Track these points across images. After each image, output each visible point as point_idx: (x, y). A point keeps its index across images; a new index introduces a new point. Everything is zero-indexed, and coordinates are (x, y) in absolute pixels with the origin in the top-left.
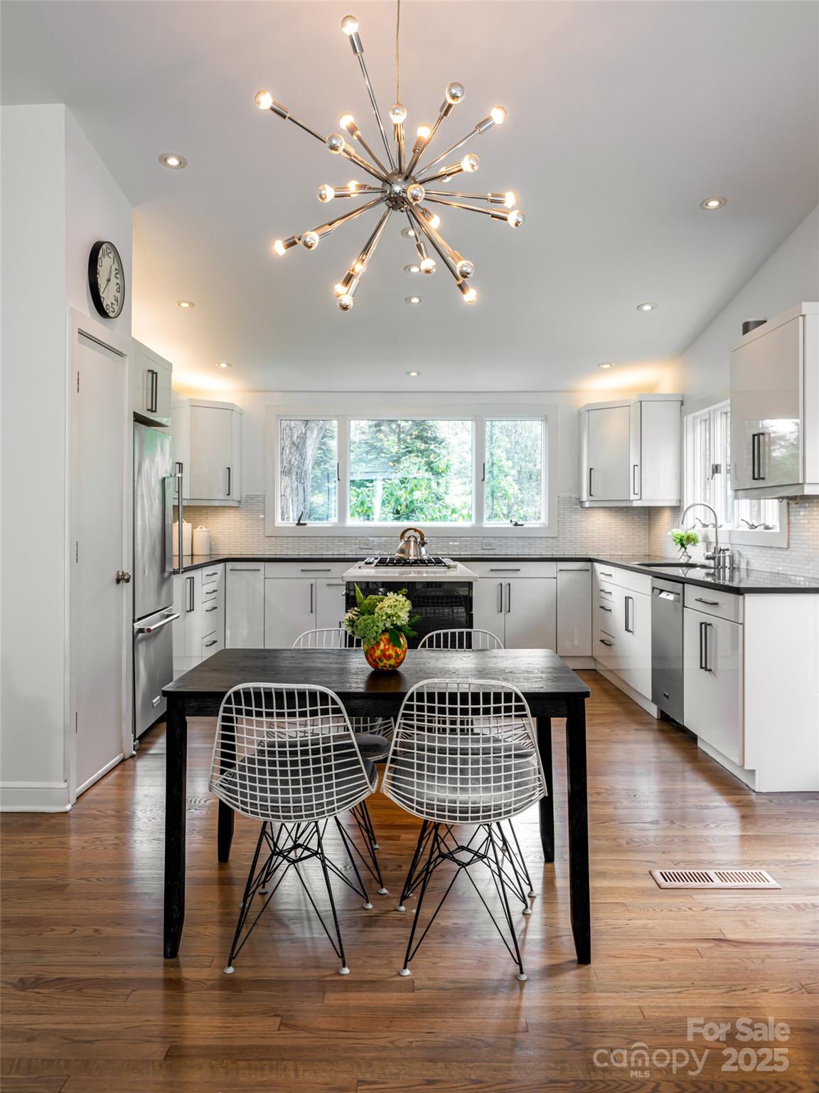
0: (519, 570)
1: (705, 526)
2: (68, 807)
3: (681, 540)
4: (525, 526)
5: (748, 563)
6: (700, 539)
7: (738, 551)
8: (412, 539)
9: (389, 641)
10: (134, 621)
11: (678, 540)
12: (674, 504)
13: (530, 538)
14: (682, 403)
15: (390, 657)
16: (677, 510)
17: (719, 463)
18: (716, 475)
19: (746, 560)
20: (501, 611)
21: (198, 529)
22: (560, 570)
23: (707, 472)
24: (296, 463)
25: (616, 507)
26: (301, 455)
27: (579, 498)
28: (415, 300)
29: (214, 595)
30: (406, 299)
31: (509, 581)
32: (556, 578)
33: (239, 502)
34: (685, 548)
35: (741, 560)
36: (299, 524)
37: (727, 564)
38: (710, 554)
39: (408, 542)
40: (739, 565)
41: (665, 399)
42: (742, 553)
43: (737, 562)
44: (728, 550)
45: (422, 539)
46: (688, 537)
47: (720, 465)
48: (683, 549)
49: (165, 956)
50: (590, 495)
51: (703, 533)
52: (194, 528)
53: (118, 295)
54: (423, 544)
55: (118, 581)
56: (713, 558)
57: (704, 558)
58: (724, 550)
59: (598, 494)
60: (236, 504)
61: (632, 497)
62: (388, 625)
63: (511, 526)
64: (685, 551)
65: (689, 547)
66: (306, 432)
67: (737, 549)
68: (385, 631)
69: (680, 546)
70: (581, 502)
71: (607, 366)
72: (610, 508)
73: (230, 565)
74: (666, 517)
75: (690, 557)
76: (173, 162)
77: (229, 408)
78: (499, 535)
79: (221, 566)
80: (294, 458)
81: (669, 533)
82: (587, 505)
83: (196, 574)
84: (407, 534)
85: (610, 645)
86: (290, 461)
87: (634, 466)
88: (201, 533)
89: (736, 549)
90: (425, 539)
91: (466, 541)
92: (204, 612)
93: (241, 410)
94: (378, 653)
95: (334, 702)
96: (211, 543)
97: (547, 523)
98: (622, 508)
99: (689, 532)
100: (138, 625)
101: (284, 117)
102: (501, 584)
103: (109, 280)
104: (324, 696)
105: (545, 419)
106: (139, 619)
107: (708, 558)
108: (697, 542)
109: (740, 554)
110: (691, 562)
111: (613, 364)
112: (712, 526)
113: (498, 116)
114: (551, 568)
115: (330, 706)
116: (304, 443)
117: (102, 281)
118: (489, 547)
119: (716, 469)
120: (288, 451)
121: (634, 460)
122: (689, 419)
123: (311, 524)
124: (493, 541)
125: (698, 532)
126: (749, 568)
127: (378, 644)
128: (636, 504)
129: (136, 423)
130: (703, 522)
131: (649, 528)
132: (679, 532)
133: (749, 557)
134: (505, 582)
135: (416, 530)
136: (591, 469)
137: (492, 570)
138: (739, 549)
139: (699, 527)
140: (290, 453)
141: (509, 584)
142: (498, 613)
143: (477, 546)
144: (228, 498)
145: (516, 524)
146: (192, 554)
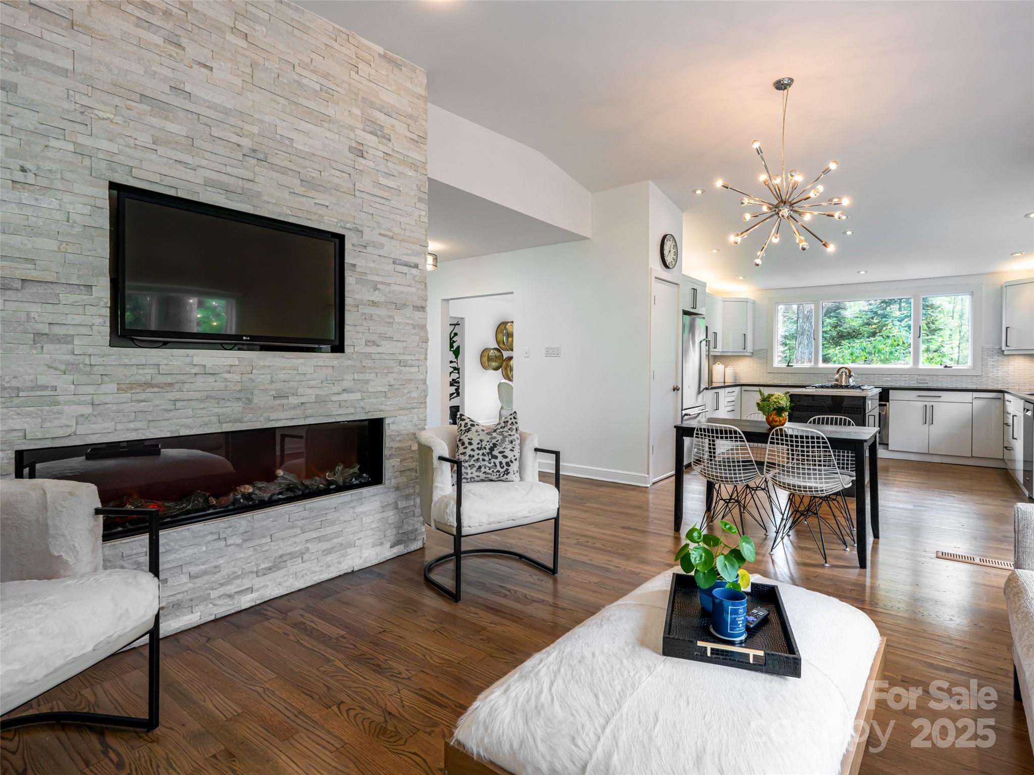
0: (941, 397)
2: (649, 485)
4: (953, 368)
8: (844, 374)
9: (776, 414)
10: (682, 410)
13: (959, 375)
15: (776, 421)
20: (926, 423)
21: (728, 368)
22: (976, 398)
27: (1001, 348)
28: (849, 233)
29: (733, 403)
30: (843, 233)
31: (932, 403)
32: (972, 403)
33: (752, 353)
36: (788, 366)
39: (841, 375)
45: (850, 373)
49: (675, 530)
50: (1007, 346)
52: (725, 367)
53: (675, 257)
54: (850, 376)
55: (674, 390)
59: (1013, 345)
60: (750, 354)
62: (775, 406)
63: (942, 367)
68: (774, 409)
70: (1002, 351)
71: (1019, 254)
73: (744, 388)
76: (699, 192)
77: (745, 301)
78: (930, 374)
79: (738, 388)
82: (1006, 353)
83: (721, 391)
84: (841, 371)
85: (1010, 450)
86: (803, 327)
88: (729, 371)
90: (852, 373)
91: (905, 377)
92: (726, 412)
93: (754, 301)
94: (771, 419)
95: (740, 434)
96: (735, 376)
97: (971, 366)
100: (684, 412)
101: (727, 188)
102: (926, 406)
103: (670, 251)
104: (735, 432)
105: (972, 294)
106: (685, 409)
111: (1024, 254)
113: (833, 166)
114: (968, 396)
115: (738, 435)
117: (666, 252)
118: (923, 382)
120: (801, 321)
123: (795, 365)
124: (927, 378)
127: (771, 415)
129: (685, 316)
134: (928, 404)
135: (846, 368)
136: (1008, 327)
137: (919, 396)
141: (932, 406)
142: (924, 424)
143: (914, 381)
144: (744, 351)
145: (946, 367)
146: (724, 382)
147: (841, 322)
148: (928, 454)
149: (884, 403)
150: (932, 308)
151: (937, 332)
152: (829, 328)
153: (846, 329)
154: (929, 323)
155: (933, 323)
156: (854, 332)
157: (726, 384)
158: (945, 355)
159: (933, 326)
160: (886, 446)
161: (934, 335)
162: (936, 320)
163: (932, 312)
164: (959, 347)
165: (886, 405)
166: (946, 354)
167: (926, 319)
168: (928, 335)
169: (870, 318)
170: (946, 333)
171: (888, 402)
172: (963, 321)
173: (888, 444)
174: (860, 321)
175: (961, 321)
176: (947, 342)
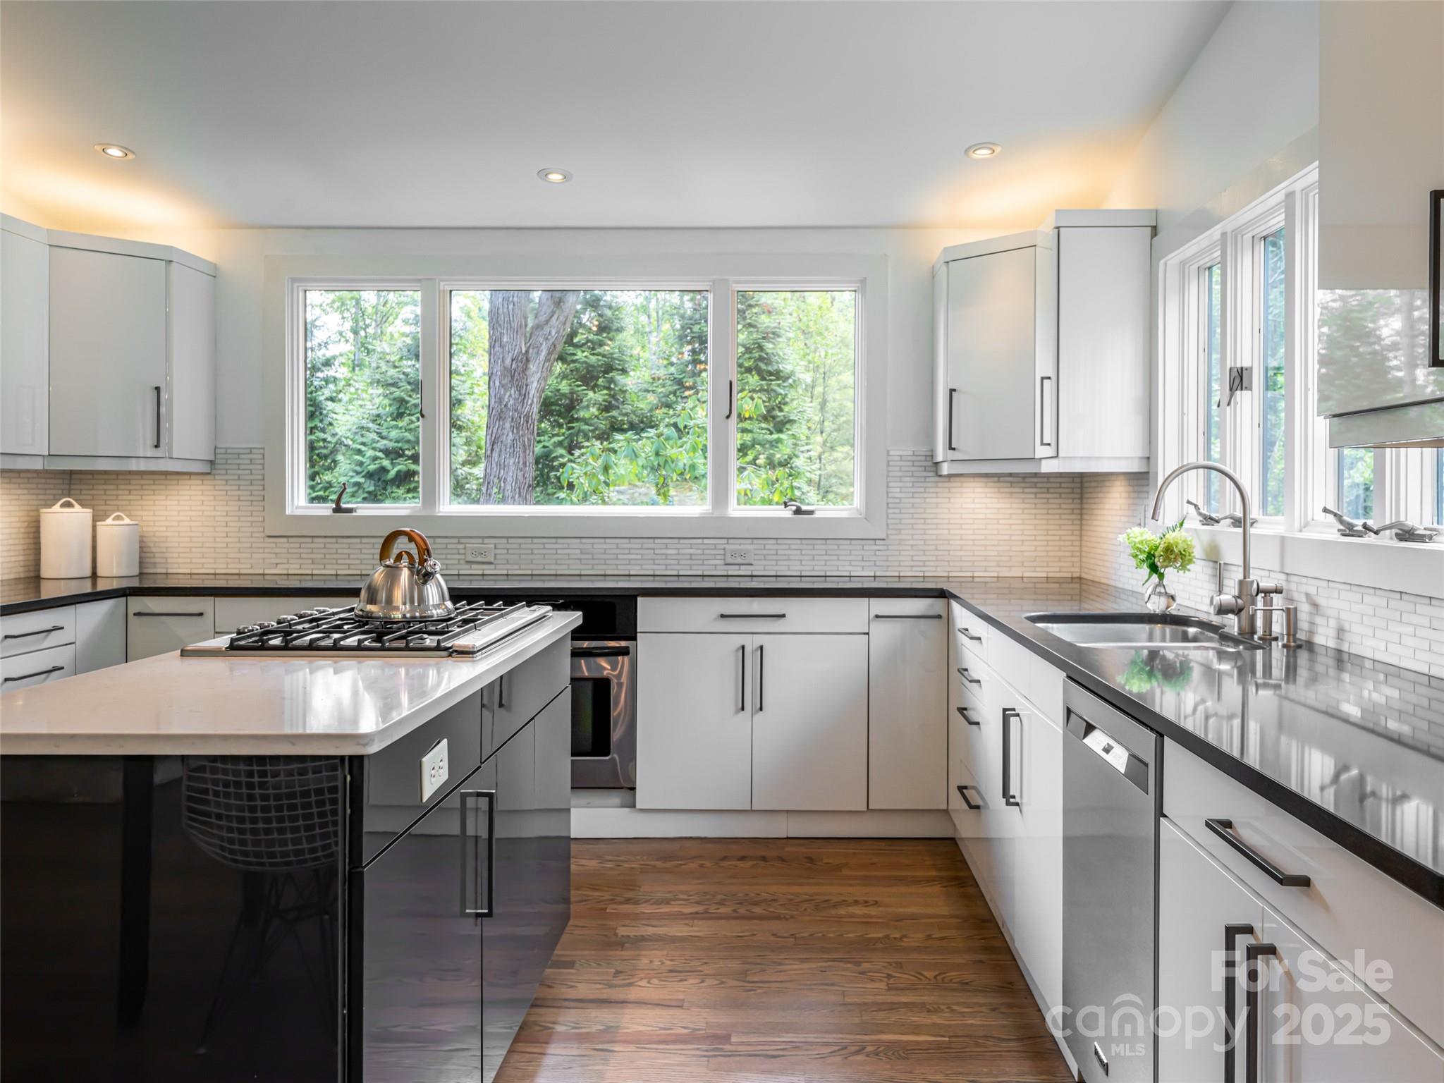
0: (784, 616)
1: (1209, 520)
3: (1150, 556)
4: (817, 514)
5: (1341, 631)
6: (1197, 552)
7: (1308, 595)
8: (405, 562)
11: (1143, 556)
12: (1135, 467)
13: (831, 537)
14: (1155, 231)
16: (1140, 480)
17: (1246, 364)
18: (1238, 393)
19: (1332, 623)
20: (743, 709)
21: (109, 521)
22: (877, 616)
23: (1216, 386)
24: (511, 402)
25: (1011, 475)
26: (519, 389)
27: (932, 456)
31: (759, 640)
32: (868, 634)
33: (212, 462)
34: (1161, 576)
35: (1319, 620)
36: (334, 509)
37: (1278, 627)
38: (1227, 598)
40: (1311, 632)
41: (1115, 223)
42: (1321, 601)
43: (1303, 624)
44: (1278, 591)
46: (1169, 550)
47: (1250, 369)
48: (1155, 578)
50: (951, 448)
51: (1206, 538)
56: (1237, 611)
57: (1212, 610)
58: (1267, 592)
59: (968, 444)
60: (188, 468)
61: (1041, 452)
63: (787, 513)
64: (1160, 584)
65: (1170, 573)
66: (527, 352)
67: (1304, 588)
69: (1145, 570)
70: (937, 464)
71: (983, 153)
72: (998, 477)
73: (134, 603)
74: (1115, 500)
75: (1173, 598)
77: (161, 258)
78: (758, 534)
79: (107, 605)
80: (508, 394)
81: (1122, 538)
82: (945, 469)
85: (978, 807)
87: (1043, 379)
88: (115, 531)
89: (1300, 591)
91: (690, 547)
96: (144, 551)
97: (863, 511)
98: (1024, 477)
99: (1171, 537)
102: (743, 647)
105: (862, 287)
107: (1222, 610)
108: (1190, 561)
109: (1315, 605)
110: (1174, 610)
111: (998, 149)
112: (1229, 521)
114: (855, 612)
116: (525, 369)
118: (739, 560)
119: (1239, 380)
121: (1044, 366)
122: (1170, 262)
123: (366, 509)
124: (747, 546)
125: (1193, 535)
126: (1345, 648)
128: (1048, 467)
130: (1204, 511)
131: (1081, 519)
132: (1147, 535)
133: (1343, 616)
134: (751, 643)
136: (952, 391)
137: (722, 616)
138: (1313, 591)
139: (1194, 523)
140: (502, 385)
141: (761, 648)
142: (737, 712)
143: (715, 557)
144: (158, 453)
145: (798, 511)
146: (94, 576)
147: (617, 400)
148: (751, 811)
149: (623, 643)
150: (778, 379)
151: (788, 426)
152: (594, 410)
153: (626, 415)
154: (773, 409)
155: (781, 410)
156: (642, 422)
157: (102, 586)
158: (799, 473)
159: (779, 414)
160: (625, 794)
161: (780, 431)
162: (785, 404)
163: (779, 385)
164: (820, 459)
165: (624, 652)
166: (801, 471)
167: (770, 399)
168: (771, 433)
169: (670, 393)
170: (800, 430)
171: (635, 639)
172: (826, 415)
173: (633, 789)
174: (652, 398)
175: (822, 415)
176: (802, 449)
